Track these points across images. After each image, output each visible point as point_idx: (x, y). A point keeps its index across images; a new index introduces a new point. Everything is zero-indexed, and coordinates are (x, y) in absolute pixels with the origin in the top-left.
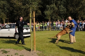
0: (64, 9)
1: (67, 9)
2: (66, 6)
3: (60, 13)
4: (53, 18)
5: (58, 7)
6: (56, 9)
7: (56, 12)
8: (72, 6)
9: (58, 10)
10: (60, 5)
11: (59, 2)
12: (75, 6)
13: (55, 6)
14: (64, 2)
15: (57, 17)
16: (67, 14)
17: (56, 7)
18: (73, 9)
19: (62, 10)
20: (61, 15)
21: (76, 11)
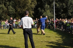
0: (13, 9)
1: (15, 9)
2: (14, 7)
3: (10, 13)
4: (3, 18)
5: (7, 8)
6: (5, 9)
7: (6, 12)
8: (20, 7)
9: (7, 11)
10: (9, 6)
11: (8, 3)
12: (22, 7)
13: (4, 6)
14: (13, 4)
15: (7, 17)
16: (16, 14)
17: (5, 8)
18: (21, 10)
19: (11, 11)
20: (10, 14)
21: (23, 12)
